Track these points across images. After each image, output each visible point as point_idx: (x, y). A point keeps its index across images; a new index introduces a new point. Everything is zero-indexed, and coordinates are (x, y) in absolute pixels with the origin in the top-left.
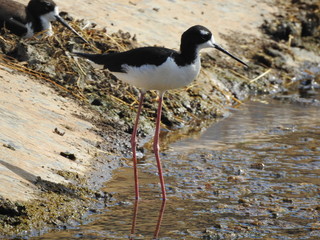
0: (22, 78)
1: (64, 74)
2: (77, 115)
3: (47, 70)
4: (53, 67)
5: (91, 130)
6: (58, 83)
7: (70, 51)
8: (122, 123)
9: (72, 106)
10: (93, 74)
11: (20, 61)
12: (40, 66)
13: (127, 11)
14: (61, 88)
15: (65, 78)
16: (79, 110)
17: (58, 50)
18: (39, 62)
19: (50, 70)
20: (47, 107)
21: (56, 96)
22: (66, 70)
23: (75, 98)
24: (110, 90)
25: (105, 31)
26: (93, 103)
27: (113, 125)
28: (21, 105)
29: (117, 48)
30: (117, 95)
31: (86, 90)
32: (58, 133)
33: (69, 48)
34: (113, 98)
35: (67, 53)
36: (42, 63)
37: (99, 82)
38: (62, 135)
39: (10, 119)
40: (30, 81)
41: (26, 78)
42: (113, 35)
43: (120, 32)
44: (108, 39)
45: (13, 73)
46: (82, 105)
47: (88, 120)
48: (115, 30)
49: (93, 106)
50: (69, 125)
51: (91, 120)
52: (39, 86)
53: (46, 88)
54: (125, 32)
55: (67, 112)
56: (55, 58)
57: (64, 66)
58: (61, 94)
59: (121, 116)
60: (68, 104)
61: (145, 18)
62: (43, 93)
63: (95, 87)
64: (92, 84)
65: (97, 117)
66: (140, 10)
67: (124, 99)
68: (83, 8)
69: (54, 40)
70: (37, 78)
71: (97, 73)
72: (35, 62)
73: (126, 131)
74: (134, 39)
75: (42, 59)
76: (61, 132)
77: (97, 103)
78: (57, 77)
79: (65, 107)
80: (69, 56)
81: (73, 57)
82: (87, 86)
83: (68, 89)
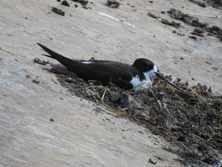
0: (124, 120)
1: (156, 118)
2: (166, 149)
3: (144, 114)
4: (148, 112)
5: (176, 160)
6: (151, 124)
7: (161, 100)
8: (200, 154)
9: (162, 142)
10: (178, 117)
11: (122, 107)
12: (138, 111)
13: (204, 69)
14: (154, 128)
15: (157, 120)
16: (168, 145)
17: (152, 99)
18: (138, 109)
19: (146, 115)
20: (143, 143)
21: (150, 134)
22: (158, 114)
23: (165, 136)
24: (192, 130)
25: (187, 84)
26: (178, 140)
27: (194, 156)
28: (124, 141)
29: (196, 97)
30: (196, 134)
31: (173, 130)
32: (152, 162)
33: (160, 97)
34: (194, 135)
35: (158, 101)
36: (140, 109)
37: (183, 123)
38: (155, 164)
39: (115, 152)
40: (130, 123)
41: (127, 121)
42: (193, 88)
43: (199, 84)
44: (190, 90)
45: (117, 117)
46: (170, 141)
47: (174, 153)
48: (195, 84)
49: (179, 142)
50: (160, 157)
51: (177, 152)
52: (137, 126)
53: (142, 128)
54: (203, 85)
55: (159, 146)
56: (149, 105)
57: (155, 111)
58: (154, 133)
59: (200, 149)
60: (159, 140)
61: (218, 74)
62: (140, 132)
63: (180, 128)
64: (178, 125)
65: (181, 150)
66: (214, 68)
67: (202, 136)
68: (171, 67)
69: (148, 91)
70: (135, 121)
71: (181, 116)
72: (134, 108)
73: (203, 161)
74: (210, 90)
75: (139, 106)
76: (154, 161)
77: (181, 139)
78: (151, 119)
79: (156, 143)
80: (160, 104)
81: (163, 104)
82: (174, 127)
83: (160, 128)
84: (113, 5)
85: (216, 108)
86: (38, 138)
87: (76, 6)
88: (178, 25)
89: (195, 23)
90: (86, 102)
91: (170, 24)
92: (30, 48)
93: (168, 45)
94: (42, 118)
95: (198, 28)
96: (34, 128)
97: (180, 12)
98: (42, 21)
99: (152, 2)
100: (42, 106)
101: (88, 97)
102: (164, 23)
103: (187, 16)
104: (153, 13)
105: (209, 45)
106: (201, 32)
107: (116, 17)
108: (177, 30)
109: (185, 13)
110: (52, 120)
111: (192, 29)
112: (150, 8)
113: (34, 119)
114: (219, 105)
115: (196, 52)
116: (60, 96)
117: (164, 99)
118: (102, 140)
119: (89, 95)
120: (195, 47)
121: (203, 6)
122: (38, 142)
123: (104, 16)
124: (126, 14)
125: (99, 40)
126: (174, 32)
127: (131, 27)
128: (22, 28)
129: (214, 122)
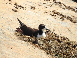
0: (37, 48)
1: (48, 47)
4: (45, 46)
6: (46, 50)
10: (55, 48)
11: (36, 44)
13: (64, 31)
14: (47, 51)
15: (48, 49)
18: (41, 44)
20: (43, 57)
23: (51, 54)
24: (60, 52)
26: (55, 55)
28: (36, 56)
30: (62, 53)
31: (54, 52)
33: (49, 40)
34: (61, 54)
35: (49, 42)
36: (42, 45)
37: (57, 49)
40: (39, 49)
46: (52, 56)
49: (55, 56)
52: (41, 51)
53: (43, 51)
56: (45, 43)
57: (48, 45)
60: (49, 55)
61: (69, 33)
62: (42, 53)
63: (56, 51)
64: (55, 50)
67: (64, 54)
70: (41, 49)
71: (57, 47)
72: (40, 44)
75: (42, 44)
78: (46, 48)
79: (48, 57)
80: (49, 43)
81: (50, 43)
82: (54, 51)
83: (49, 51)
84: (33, 8)
85: (69, 44)
86: (7, 54)
87: (20, 9)
88: (56, 16)
89: (61, 15)
90: (23, 42)
91: (53, 15)
92: (4, 24)
93: (52, 22)
94: (8, 48)
95: (62, 17)
96: (5, 51)
97: (56, 11)
98: (8, 14)
99: (46, 8)
100: (8, 44)
101: (24, 40)
102: (50, 15)
103: (58, 13)
104: (47, 12)
105: (66, 22)
106: (63, 18)
107: (34, 12)
108: (55, 18)
109: (58, 12)
110: (11, 49)
111: (60, 17)
112: (46, 10)
113: (5, 48)
114: (70, 43)
115: (62, 25)
116: (15, 40)
117: (50, 41)
118: (29, 55)
119: (25, 39)
120: (61, 23)
121: (64, 9)
122: (7, 56)
123: (30, 12)
124: (38, 12)
125: (28, 20)
126: (54, 18)
127: (39, 16)
128: (1, 17)
129: (68, 49)
